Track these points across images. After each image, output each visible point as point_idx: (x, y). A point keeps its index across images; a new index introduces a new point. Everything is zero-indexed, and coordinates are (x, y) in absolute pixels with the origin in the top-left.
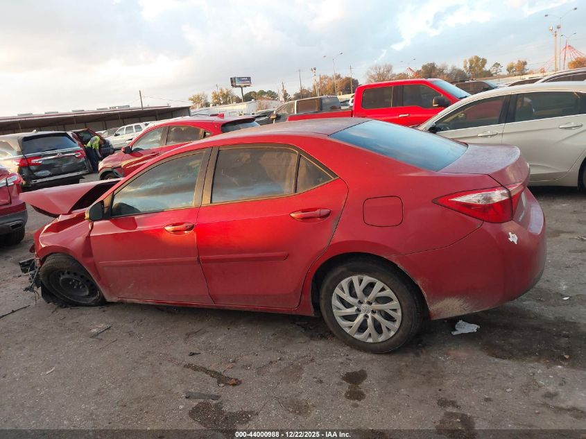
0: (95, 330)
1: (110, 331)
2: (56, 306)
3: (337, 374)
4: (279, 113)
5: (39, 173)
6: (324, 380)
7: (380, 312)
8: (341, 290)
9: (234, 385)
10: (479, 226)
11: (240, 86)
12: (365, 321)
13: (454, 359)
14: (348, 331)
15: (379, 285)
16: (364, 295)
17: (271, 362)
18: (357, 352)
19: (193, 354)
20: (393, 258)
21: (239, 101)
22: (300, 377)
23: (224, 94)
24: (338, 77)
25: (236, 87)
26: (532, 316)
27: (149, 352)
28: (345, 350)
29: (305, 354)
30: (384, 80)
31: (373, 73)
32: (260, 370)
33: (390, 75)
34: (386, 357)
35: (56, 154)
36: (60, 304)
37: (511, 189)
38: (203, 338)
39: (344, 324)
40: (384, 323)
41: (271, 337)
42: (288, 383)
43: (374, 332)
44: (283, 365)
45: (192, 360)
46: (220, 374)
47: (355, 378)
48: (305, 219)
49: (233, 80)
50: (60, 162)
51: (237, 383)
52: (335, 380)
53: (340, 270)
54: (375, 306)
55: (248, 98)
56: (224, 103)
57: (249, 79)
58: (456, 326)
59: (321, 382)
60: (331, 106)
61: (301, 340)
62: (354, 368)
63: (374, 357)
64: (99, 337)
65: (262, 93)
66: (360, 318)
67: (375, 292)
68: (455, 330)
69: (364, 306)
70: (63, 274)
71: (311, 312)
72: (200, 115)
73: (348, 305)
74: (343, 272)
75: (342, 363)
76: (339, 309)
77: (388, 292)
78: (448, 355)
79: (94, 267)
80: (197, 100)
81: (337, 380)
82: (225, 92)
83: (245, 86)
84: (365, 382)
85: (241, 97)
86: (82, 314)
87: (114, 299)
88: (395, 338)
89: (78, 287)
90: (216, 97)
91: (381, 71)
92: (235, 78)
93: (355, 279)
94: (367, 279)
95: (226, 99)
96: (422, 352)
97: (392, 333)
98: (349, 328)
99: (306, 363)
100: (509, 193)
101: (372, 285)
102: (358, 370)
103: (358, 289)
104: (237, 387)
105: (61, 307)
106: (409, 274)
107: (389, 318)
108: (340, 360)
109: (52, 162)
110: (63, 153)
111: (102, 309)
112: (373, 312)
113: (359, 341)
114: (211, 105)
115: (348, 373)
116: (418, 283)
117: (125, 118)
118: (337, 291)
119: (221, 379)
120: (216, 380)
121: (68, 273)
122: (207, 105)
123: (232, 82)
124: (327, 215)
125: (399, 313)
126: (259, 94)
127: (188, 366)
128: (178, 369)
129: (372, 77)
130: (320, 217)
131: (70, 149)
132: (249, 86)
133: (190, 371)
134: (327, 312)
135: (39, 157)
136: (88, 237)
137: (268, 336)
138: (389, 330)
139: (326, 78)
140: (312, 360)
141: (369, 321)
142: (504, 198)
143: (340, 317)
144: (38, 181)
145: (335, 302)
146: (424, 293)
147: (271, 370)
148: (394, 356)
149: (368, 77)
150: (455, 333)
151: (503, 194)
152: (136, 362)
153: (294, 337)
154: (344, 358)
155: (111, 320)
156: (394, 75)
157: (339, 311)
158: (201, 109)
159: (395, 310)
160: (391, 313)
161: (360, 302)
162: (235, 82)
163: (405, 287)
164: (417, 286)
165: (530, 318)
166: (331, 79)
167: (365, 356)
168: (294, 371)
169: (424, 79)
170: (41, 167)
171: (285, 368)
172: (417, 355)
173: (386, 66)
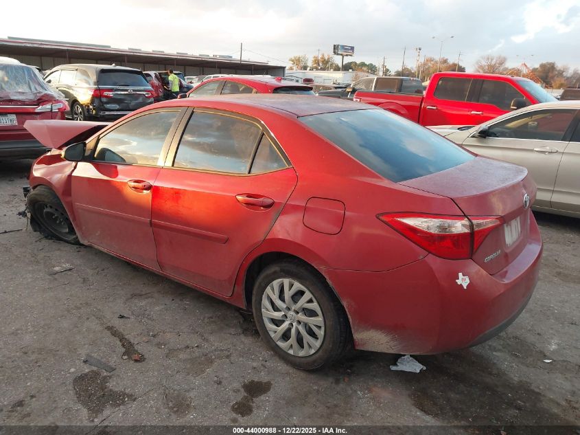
0: (57, 269)
1: (70, 273)
2: (42, 236)
3: (241, 379)
4: (357, 87)
5: (108, 106)
6: (224, 382)
7: (306, 325)
8: (272, 291)
9: (136, 361)
10: (421, 257)
11: (341, 55)
12: (289, 330)
13: (373, 399)
14: (272, 335)
15: (308, 295)
16: (292, 302)
17: (188, 347)
18: (278, 359)
19: (122, 317)
20: (322, 269)
21: (337, 69)
22: (203, 372)
23: (325, 60)
24: (445, 61)
25: (338, 54)
26: (495, 371)
27: (87, 304)
28: (266, 354)
29: (225, 348)
30: (493, 72)
31: (484, 63)
32: (171, 353)
33: (501, 68)
34: (303, 374)
35: (127, 90)
36: (47, 235)
37: (475, 222)
38: (143, 303)
39: (270, 326)
40: (307, 338)
41: (206, 320)
42: (188, 374)
43: (296, 345)
44: (197, 353)
45: (117, 323)
46: (131, 345)
47: (255, 389)
48: (248, 204)
49: (336, 47)
50: (129, 99)
51: (141, 359)
52: (235, 385)
53: (274, 268)
54: (301, 317)
55: (346, 68)
56: (322, 69)
57: (352, 48)
58: (399, 361)
59: (220, 383)
60: (416, 89)
61: (232, 331)
62: (263, 377)
63: (291, 370)
64: (56, 276)
65: (363, 64)
66: (285, 325)
67: (302, 302)
68: (396, 365)
69: (291, 313)
70: (47, 207)
71: (243, 305)
72: (295, 76)
73: (276, 309)
74: (275, 272)
75: (255, 368)
76: (267, 310)
77: (315, 306)
78: (370, 391)
79: (71, 205)
80: (297, 61)
81: (236, 385)
82: (326, 58)
83: (347, 55)
84: (262, 397)
85: (340, 65)
86: (59, 249)
87: (85, 242)
88: (314, 356)
89: (61, 222)
90: (316, 61)
91: (493, 63)
92: (338, 46)
93: (286, 281)
94: (297, 286)
95: (324, 65)
96: (344, 380)
97: (313, 351)
98: (275, 332)
99: (220, 358)
100: (472, 226)
101: (301, 293)
102: (265, 381)
103: (288, 294)
104: (137, 364)
105: (46, 237)
106: (336, 291)
107: (312, 334)
108: (255, 364)
109: (122, 97)
110: (134, 91)
111: (78, 250)
112: (299, 322)
113: (280, 349)
114: (308, 69)
115: (253, 381)
116: (345, 304)
117: (223, 68)
118: (268, 290)
119: (129, 350)
120: (124, 350)
121: (51, 207)
122: (305, 68)
123: (334, 49)
124: (270, 206)
125: (322, 332)
126: (359, 66)
127: (109, 328)
128: (99, 328)
129: (481, 67)
130: (263, 207)
131: (142, 88)
132: (351, 55)
133: (109, 333)
134: (256, 309)
135: (111, 90)
136: (70, 176)
137: (204, 318)
138: (310, 347)
139: (431, 60)
140: (228, 357)
141: (293, 330)
142: (466, 231)
143: (269, 318)
144: (107, 113)
145: (265, 302)
146: (349, 317)
147: (181, 356)
148: (312, 376)
149: (476, 66)
150: (393, 368)
151: (463, 225)
152: (68, 311)
153: (227, 325)
154: (260, 364)
155: (78, 262)
156: (506, 69)
157: (268, 313)
158: (299, 71)
159: (319, 327)
160: (315, 329)
161: (289, 309)
162: (337, 49)
163: (332, 304)
164: (343, 307)
165: (490, 374)
166: (436, 62)
167: (282, 367)
168: (201, 363)
169: (509, 77)
170: (112, 100)
171: (196, 358)
172: (337, 382)
173: (500, 57)
